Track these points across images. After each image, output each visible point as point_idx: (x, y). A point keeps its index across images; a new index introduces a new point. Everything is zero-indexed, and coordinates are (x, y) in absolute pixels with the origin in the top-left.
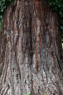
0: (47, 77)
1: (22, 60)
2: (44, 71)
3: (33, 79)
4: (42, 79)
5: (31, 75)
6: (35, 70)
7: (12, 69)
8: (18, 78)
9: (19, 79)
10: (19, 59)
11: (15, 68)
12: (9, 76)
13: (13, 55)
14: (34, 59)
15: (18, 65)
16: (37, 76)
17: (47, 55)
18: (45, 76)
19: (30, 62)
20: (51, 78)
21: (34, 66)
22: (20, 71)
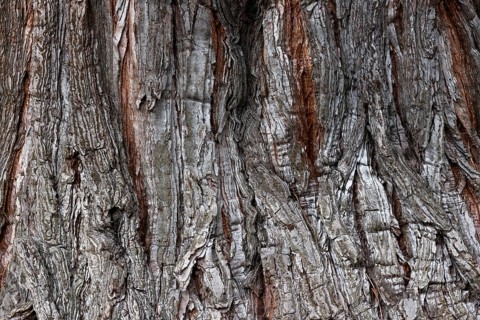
0: (403, 225)
1: (159, 69)
2: (376, 170)
3: (267, 253)
4: (353, 250)
5: (252, 216)
6: (282, 160)
7: (62, 163)
8: (118, 241)
9: (134, 257)
10: (122, 63)
11: (91, 152)
12: (39, 232)
13: (64, 20)
14: (269, 52)
15: (118, 116)
16: (307, 218)
17: (391, 12)
18: (386, 215)
19: (233, 84)
20: (441, 238)
21: (276, 125)
22: (141, 177)
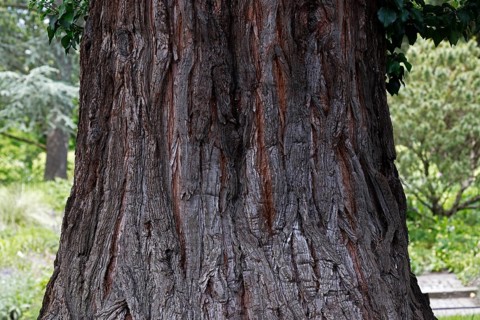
0: (316, 261)
1: (193, 179)
2: (303, 232)
3: (246, 274)
4: (290, 273)
5: (239, 255)
6: (254, 226)
7: (142, 226)
9: (177, 275)
10: (174, 175)
11: (157, 221)
12: (129, 261)
13: (144, 153)
14: (249, 171)
15: (171, 202)
16: (267, 256)
17: (312, 152)
18: (307, 256)
19: (230, 187)
20: (335, 268)
21: (252, 209)
22: (182, 234)
